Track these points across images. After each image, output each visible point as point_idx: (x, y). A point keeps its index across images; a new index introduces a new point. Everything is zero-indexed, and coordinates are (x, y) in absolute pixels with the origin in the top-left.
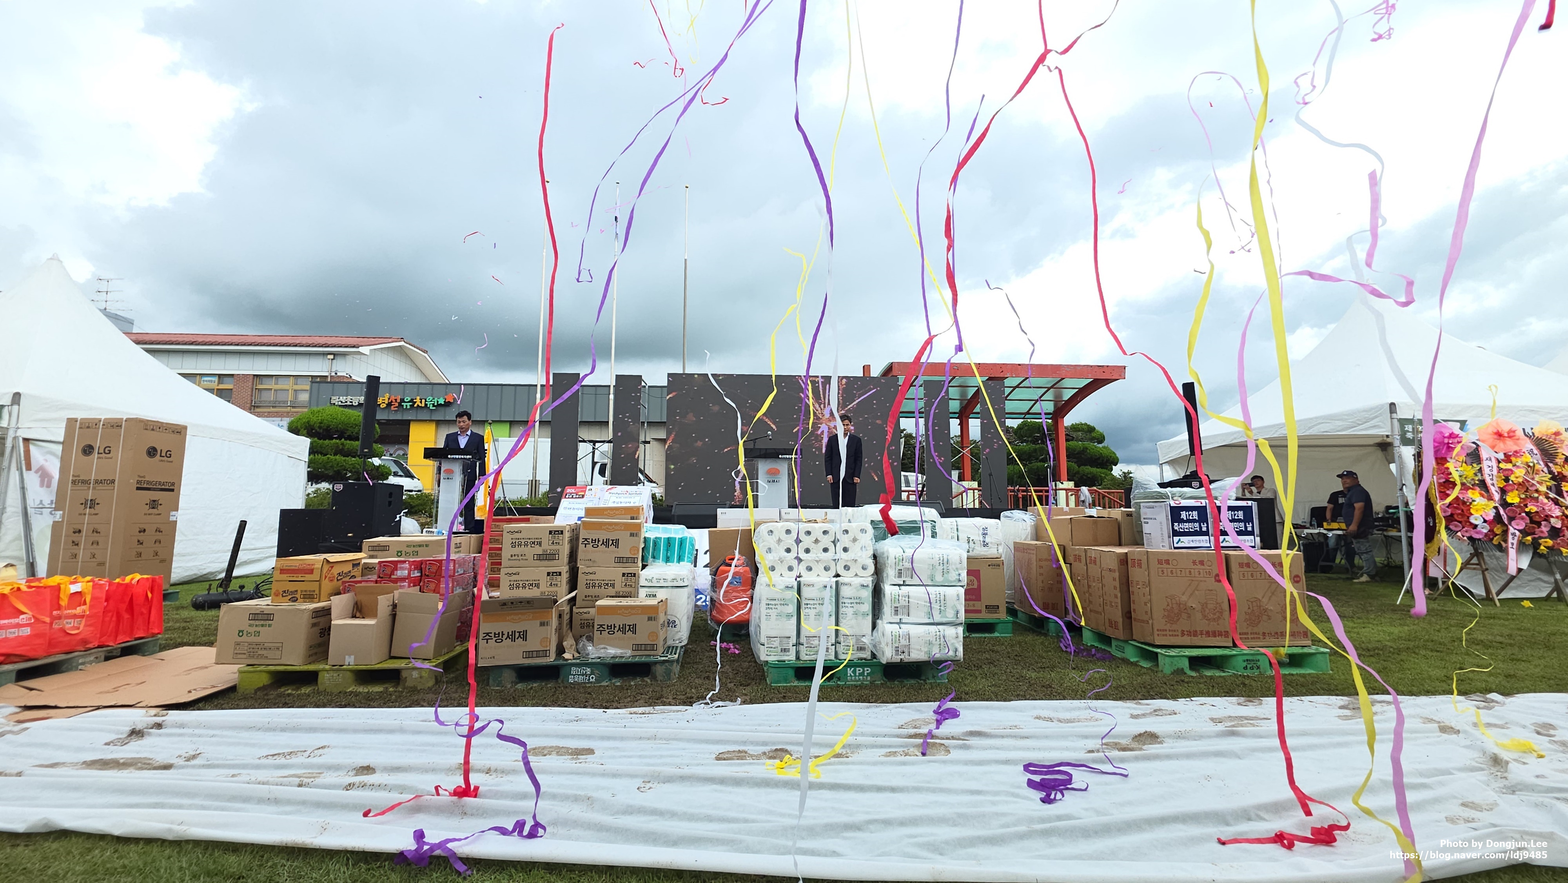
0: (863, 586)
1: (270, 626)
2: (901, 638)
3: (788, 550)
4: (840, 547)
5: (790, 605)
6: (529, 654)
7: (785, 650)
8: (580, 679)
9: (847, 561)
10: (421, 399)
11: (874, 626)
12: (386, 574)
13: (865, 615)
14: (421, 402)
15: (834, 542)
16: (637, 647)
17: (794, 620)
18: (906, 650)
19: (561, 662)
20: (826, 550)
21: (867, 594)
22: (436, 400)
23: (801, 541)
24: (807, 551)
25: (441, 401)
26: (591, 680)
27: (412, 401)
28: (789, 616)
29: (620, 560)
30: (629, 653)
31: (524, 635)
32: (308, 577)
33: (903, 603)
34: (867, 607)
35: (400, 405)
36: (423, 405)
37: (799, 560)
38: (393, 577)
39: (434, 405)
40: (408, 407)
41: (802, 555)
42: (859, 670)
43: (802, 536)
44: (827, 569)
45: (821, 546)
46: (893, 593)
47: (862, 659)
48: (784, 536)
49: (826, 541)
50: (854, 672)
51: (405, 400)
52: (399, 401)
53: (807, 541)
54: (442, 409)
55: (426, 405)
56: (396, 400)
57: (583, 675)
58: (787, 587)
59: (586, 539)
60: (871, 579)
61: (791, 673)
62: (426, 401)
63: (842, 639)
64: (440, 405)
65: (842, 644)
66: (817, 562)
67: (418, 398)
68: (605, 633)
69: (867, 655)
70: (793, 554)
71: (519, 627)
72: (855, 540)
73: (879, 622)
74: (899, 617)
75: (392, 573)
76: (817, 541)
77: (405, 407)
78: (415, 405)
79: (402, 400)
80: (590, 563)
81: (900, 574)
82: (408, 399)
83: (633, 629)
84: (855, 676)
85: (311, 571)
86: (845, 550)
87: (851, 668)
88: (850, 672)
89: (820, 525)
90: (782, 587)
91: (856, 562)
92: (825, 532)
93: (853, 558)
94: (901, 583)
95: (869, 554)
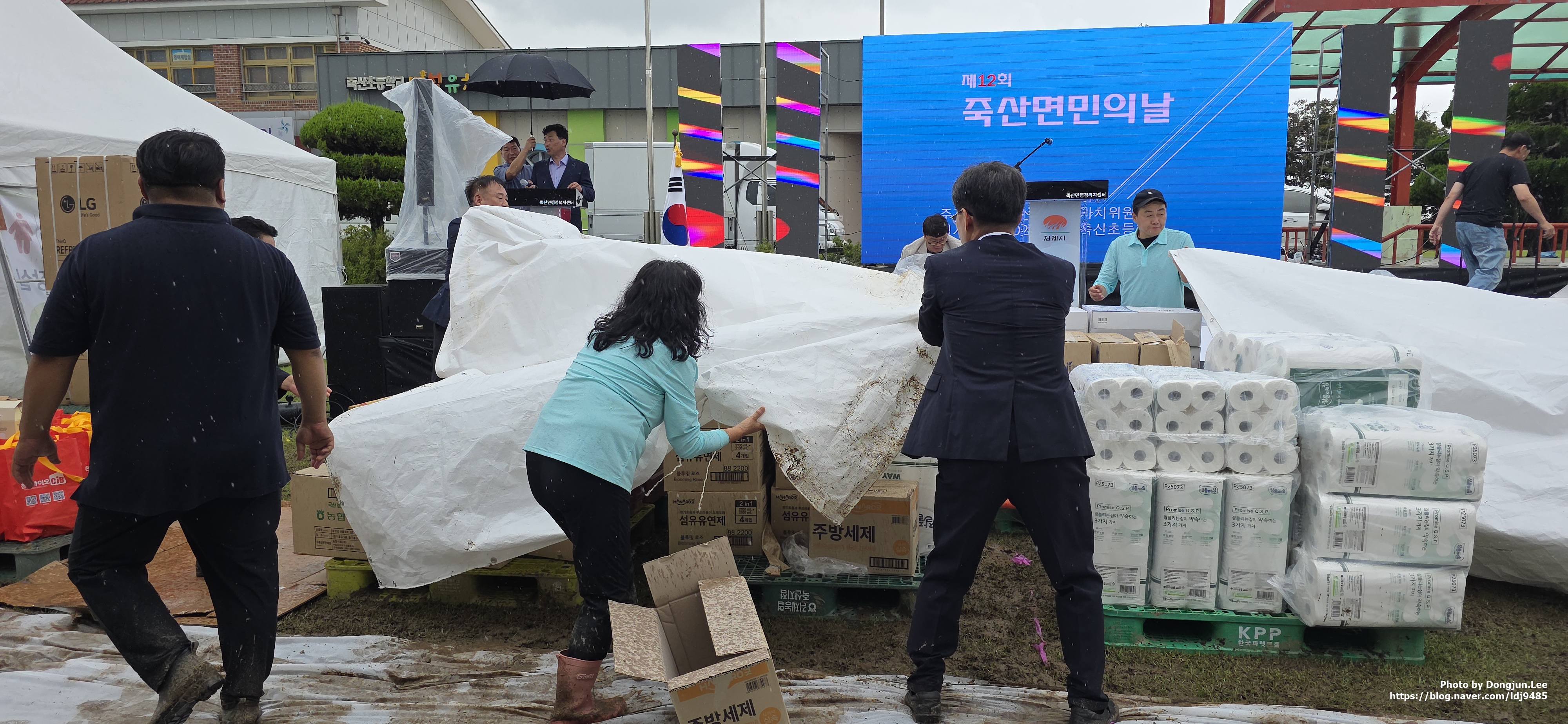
0: (1276, 491)
2: (1344, 588)
3: (1136, 425)
4: (1234, 420)
5: (1138, 518)
7: (1127, 589)
8: (795, 608)
9: (1250, 446)
11: (1291, 561)
13: (1274, 540)
15: (1222, 413)
16: (877, 562)
17: (1143, 545)
18: (1353, 609)
19: (763, 580)
20: (1206, 426)
21: (1282, 506)
23: (1160, 409)
24: (1172, 426)
26: (810, 610)
27: (458, 79)
28: (1136, 536)
30: (864, 570)
33: (1353, 525)
34: (1281, 527)
37: (1158, 442)
41: (1163, 434)
42: (1259, 631)
43: (1163, 401)
44: (1207, 457)
45: (1199, 417)
46: (1335, 509)
47: (1264, 613)
49: (1209, 410)
50: (1251, 633)
51: (450, 79)
53: (1172, 410)
57: (798, 601)
58: (1135, 488)
60: (1289, 479)
61: (1138, 627)
63: (1230, 578)
65: (1230, 585)
66: (1190, 445)
68: (826, 538)
69: (1275, 606)
70: (1145, 432)
72: (1263, 409)
73: (1302, 553)
74: (1344, 550)
76: (1190, 410)
79: (445, 79)
81: (1350, 475)
82: (453, 76)
83: (870, 533)
84: (1253, 639)
86: (1244, 426)
87: (1244, 624)
88: (1242, 632)
89: (1198, 381)
90: (1125, 487)
91: (1263, 447)
92: (1206, 395)
93: (1259, 440)
94: (1353, 491)
95: (1289, 432)
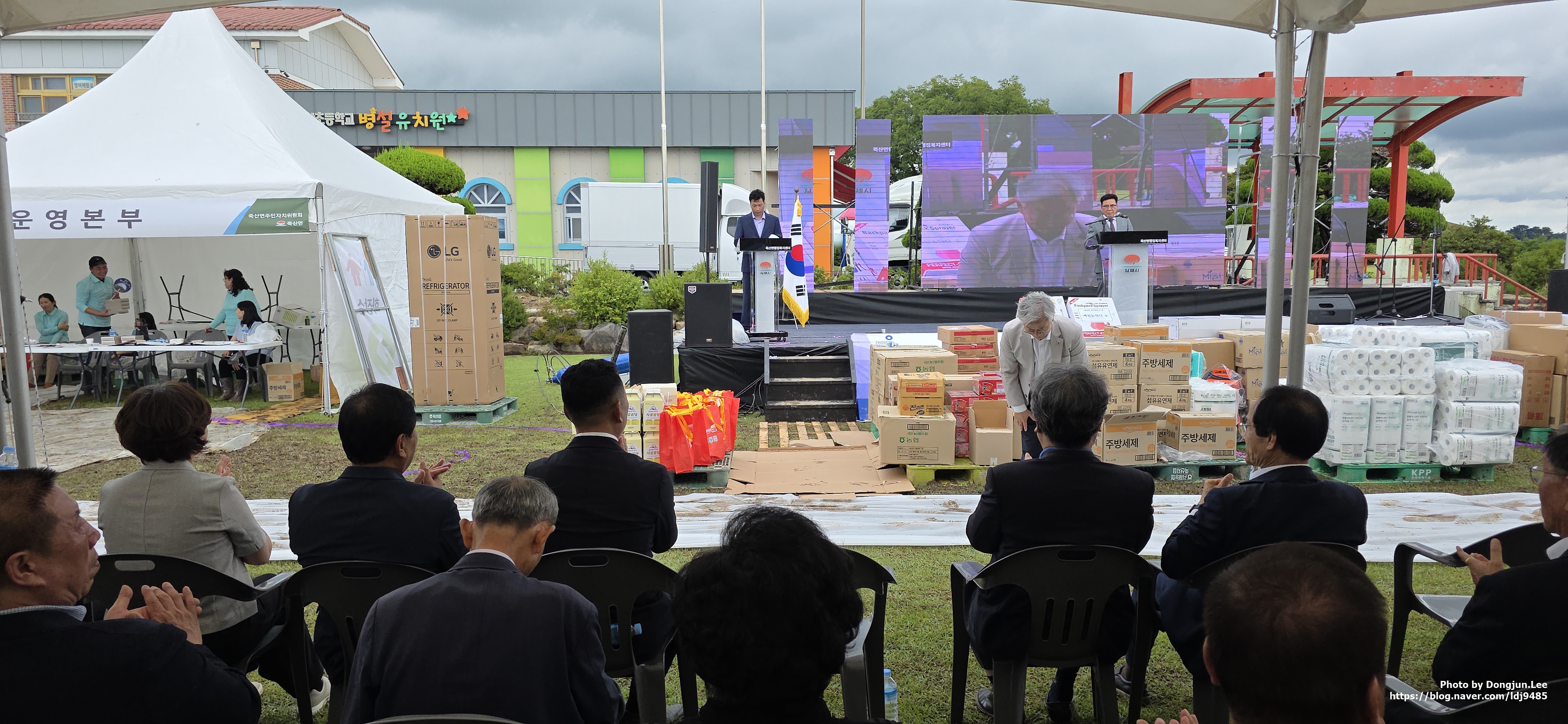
0: (1427, 402)
1: (926, 434)
2: (1464, 446)
3: (1360, 372)
4: (1405, 368)
5: (1364, 419)
6: (1140, 458)
7: (1358, 455)
8: (1181, 478)
9: (1413, 381)
10: (422, 116)
11: (1434, 436)
12: (986, 392)
13: (1427, 426)
14: (423, 120)
15: (1400, 365)
16: (1217, 453)
17: (1366, 431)
18: (1469, 456)
19: (1161, 464)
20: (1392, 371)
21: (1430, 409)
22: (443, 117)
23: (1371, 364)
24: (1376, 372)
25: (452, 119)
26: (1189, 478)
27: (409, 118)
28: (1362, 427)
29: (1175, 378)
30: (1211, 457)
31: (1135, 442)
32: (932, 394)
33: (1466, 416)
34: (1429, 420)
35: (393, 124)
36: (427, 125)
37: (1369, 380)
38: (993, 394)
39: (441, 125)
40: (406, 128)
41: (1373, 376)
42: (1421, 471)
43: (1373, 360)
44: (1392, 388)
45: (1389, 368)
46: (1458, 408)
47: (1422, 463)
48: (1357, 360)
49: (1393, 363)
50: (1417, 473)
51: (401, 117)
52: (391, 118)
53: (1377, 364)
54: (453, 130)
55: (430, 124)
56: (387, 117)
57: (1182, 474)
58: (1363, 403)
59: (1146, 360)
60: (1432, 396)
61: (1364, 473)
62: (429, 118)
63: (1406, 446)
64: (451, 124)
65: (1406, 450)
66: (1385, 381)
67: (418, 114)
69: (1426, 459)
70: (1364, 376)
71: (1132, 436)
72: (1419, 362)
73: (1440, 433)
74: (1463, 428)
75: (992, 391)
76: (1385, 364)
77: (400, 128)
78: (416, 125)
79: (396, 118)
80: (1150, 381)
81: (1464, 392)
82: (403, 115)
83: (1213, 437)
84: (1418, 476)
85: (935, 390)
86: (1411, 371)
87: (1414, 468)
88: (1414, 472)
89: (1388, 350)
90: (1358, 403)
91: (1420, 381)
92: (1393, 356)
93: (1419, 378)
94: (1465, 399)
95: (1431, 374)
